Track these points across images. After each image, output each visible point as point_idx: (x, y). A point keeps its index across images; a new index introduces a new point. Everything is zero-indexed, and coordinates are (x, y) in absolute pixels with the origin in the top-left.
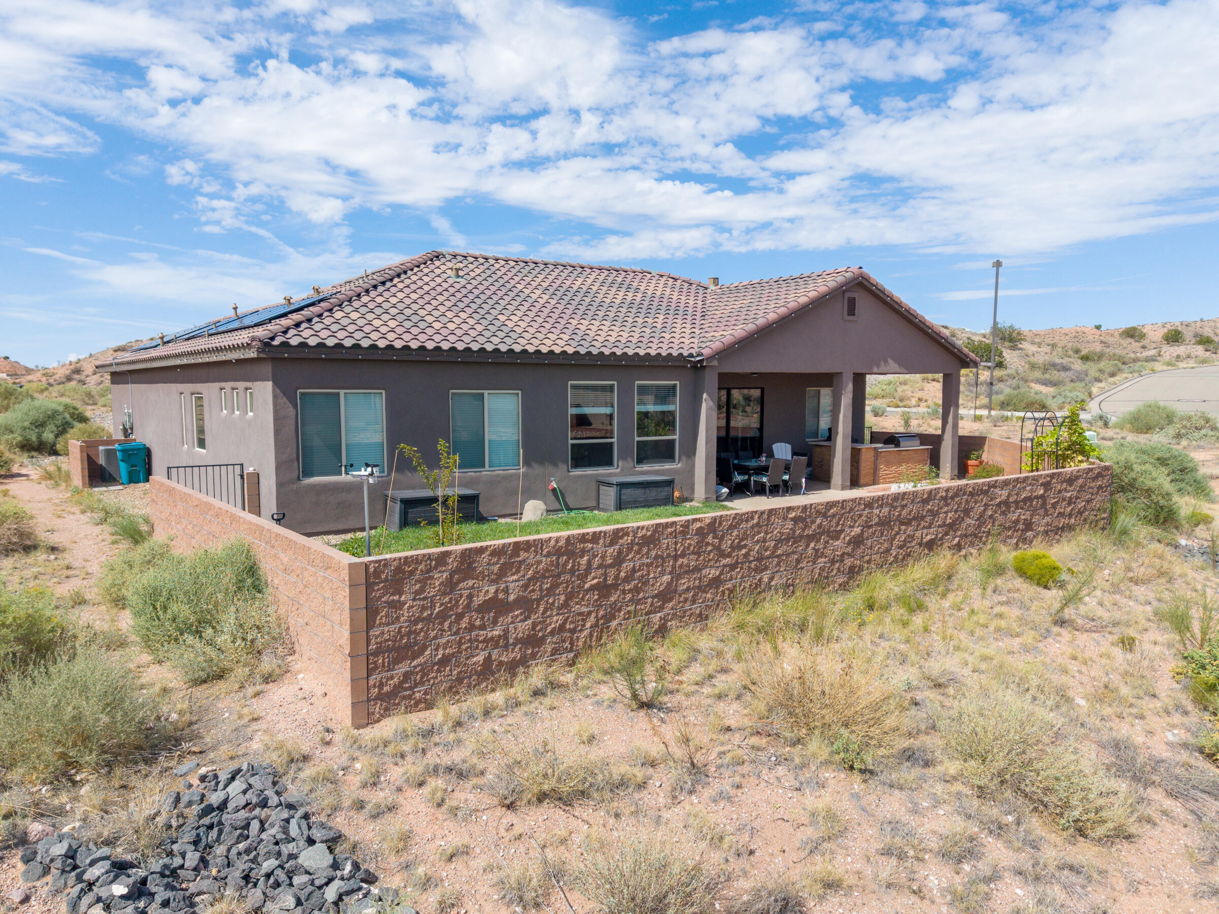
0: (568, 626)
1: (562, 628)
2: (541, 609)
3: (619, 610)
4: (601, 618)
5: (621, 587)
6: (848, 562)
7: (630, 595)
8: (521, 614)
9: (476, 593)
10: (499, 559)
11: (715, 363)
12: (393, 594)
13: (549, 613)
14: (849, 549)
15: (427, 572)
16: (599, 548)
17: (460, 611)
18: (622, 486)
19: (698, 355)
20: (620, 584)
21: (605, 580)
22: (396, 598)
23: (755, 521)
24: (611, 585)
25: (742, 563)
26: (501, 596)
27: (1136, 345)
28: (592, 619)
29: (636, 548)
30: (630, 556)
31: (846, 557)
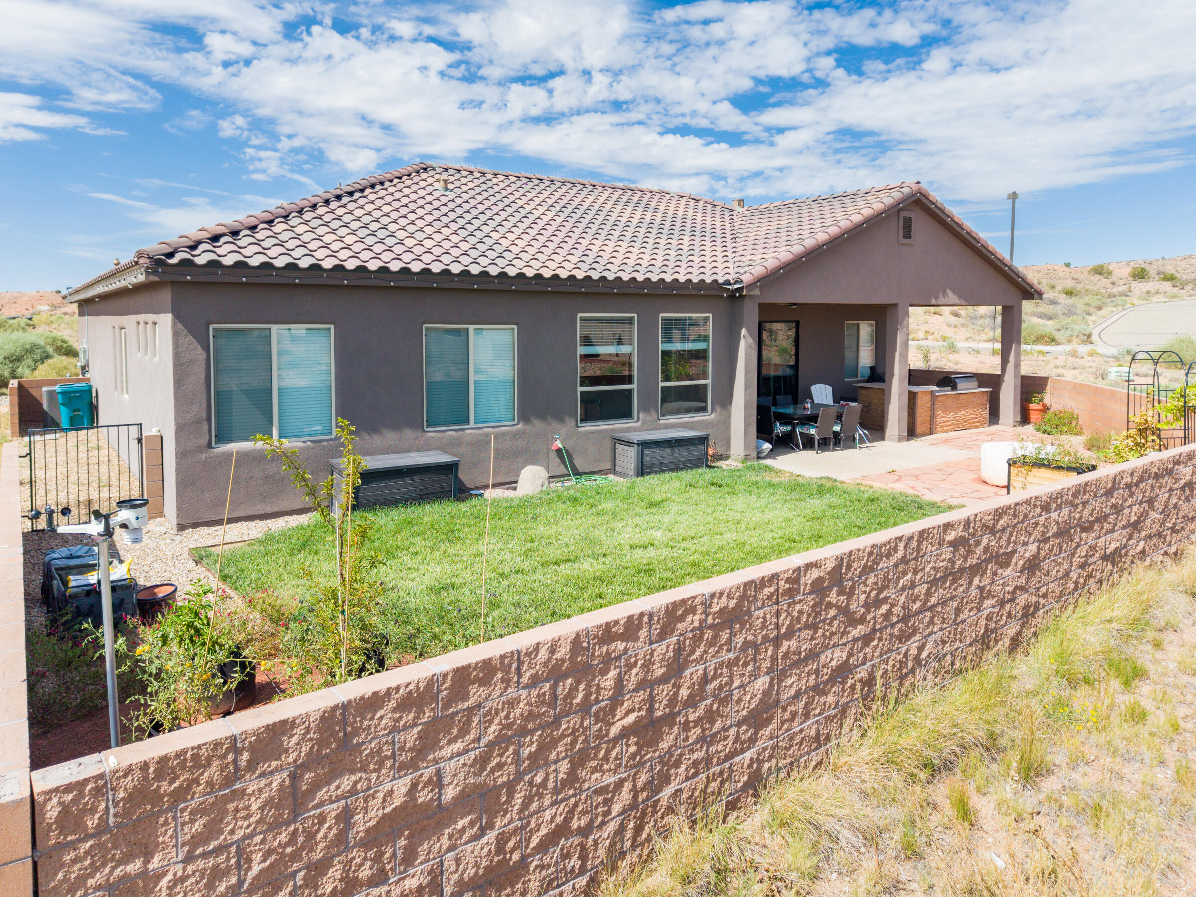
0: (575, 824)
1: (560, 831)
2: (518, 801)
3: (677, 765)
4: (643, 790)
5: (681, 719)
6: (1022, 599)
7: (698, 730)
8: (472, 824)
9: (361, 803)
10: (420, 712)
11: (756, 292)
12: (127, 859)
13: (534, 806)
14: (1022, 580)
15: (228, 782)
16: (639, 648)
17: (318, 855)
18: (645, 445)
19: (736, 282)
20: (679, 713)
21: (651, 710)
22: (133, 867)
23: (900, 554)
24: (664, 717)
25: (881, 630)
26: (423, 797)
27: (1105, 282)
28: (625, 796)
29: (708, 634)
30: (698, 653)
31: (1018, 592)
